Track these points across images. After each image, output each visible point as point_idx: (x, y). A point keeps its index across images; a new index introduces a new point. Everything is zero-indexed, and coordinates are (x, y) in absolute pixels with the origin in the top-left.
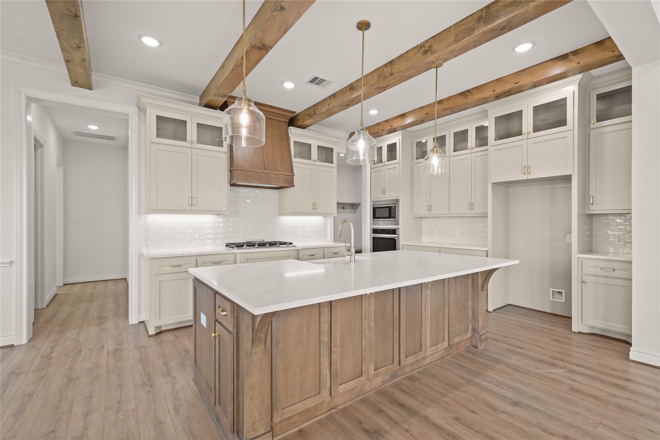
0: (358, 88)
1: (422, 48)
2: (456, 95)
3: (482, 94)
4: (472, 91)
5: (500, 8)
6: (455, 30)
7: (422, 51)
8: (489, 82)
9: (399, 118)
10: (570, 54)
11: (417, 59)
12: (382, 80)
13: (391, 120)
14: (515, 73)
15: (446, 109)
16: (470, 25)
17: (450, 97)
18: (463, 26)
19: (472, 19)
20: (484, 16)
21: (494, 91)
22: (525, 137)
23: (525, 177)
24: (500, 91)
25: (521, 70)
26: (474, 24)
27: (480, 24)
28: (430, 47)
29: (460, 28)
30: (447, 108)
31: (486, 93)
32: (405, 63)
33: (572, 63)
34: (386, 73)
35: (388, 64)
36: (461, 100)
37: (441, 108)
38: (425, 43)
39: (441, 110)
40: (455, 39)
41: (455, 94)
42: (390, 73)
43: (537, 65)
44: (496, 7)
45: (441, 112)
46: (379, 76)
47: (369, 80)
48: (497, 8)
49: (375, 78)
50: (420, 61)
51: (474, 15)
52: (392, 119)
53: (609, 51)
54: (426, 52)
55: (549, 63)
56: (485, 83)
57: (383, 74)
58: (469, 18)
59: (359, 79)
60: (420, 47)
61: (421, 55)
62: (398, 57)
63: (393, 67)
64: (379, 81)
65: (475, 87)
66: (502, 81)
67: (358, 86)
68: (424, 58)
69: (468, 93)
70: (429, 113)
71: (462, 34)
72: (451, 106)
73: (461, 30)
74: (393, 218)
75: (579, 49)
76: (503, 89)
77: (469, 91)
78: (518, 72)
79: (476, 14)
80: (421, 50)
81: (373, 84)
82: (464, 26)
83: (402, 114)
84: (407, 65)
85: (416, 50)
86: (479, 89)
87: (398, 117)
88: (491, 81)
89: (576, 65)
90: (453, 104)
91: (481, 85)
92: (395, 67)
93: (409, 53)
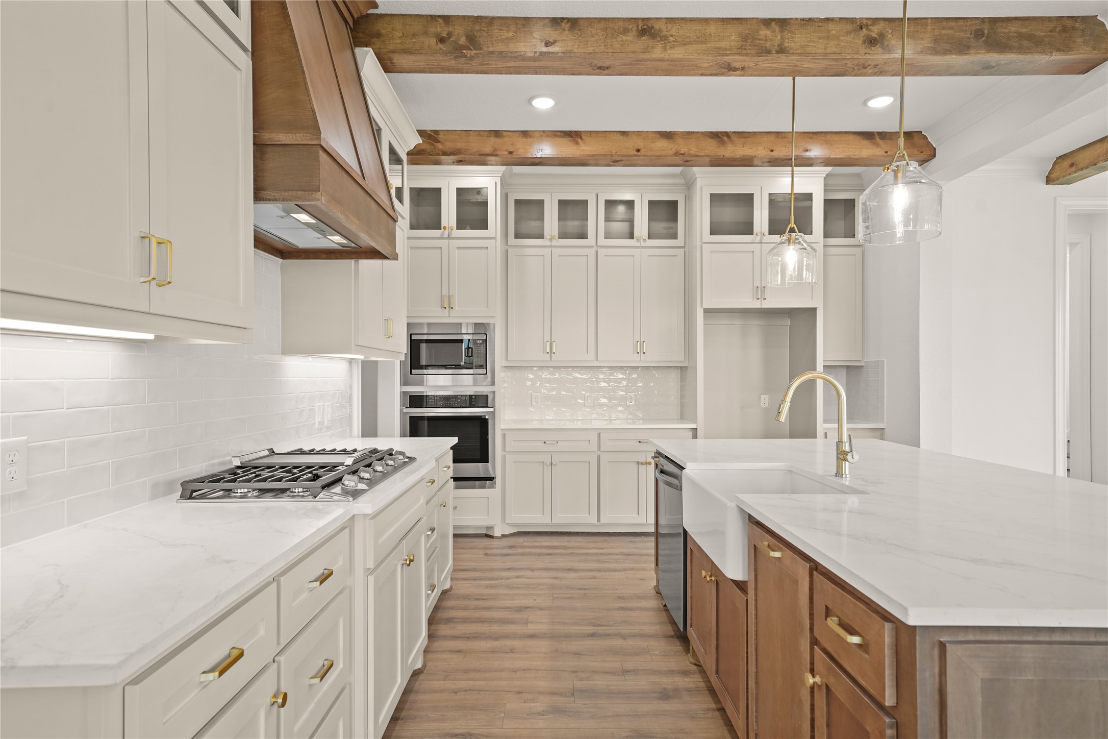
0: (672, 39)
1: (864, 30)
2: (702, 133)
3: (751, 149)
4: (733, 137)
5: (1011, 34)
6: (934, 29)
7: (863, 35)
8: (764, 132)
9: (561, 137)
10: (876, 134)
11: (850, 46)
12: (752, 51)
13: (537, 134)
14: (804, 132)
15: (682, 154)
16: (962, 35)
17: (689, 133)
18: (949, 31)
19: (966, 26)
20: (986, 32)
21: (772, 151)
22: (758, 239)
23: (757, 305)
24: (781, 154)
25: (813, 132)
26: (969, 38)
27: (978, 42)
28: (882, 35)
29: (944, 32)
30: (683, 152)
31: (758, 149)
32: (821, 41)
33: (879, 149)
34: (766, 40)
35: (773, 23)
36: (712, 148)
37: (672, 149)
38: (870, 23)
39: (671, 152)
40: (932, 45)
41: (700, 131)
42: (779, 46)
43: (836, 133)
44: (1006, 28)
45: (670, 156)
46: (745, 38)
47: (710, 35)
48: (1007, 31)
49: (733, 38)
50: (857, 53)
51: (969, 23)
52: (541, 133)
53: (918, 151)
54: (871, 42)
55: (851, 137)
56: (757, 131)
57: (757, 39)
58: (961, 23)
59: (677, 19)
60: (858, 24)
61: (860, 42)
62: (803, 19)
63: (786, 34)
64: (744, 51)
65: (738, 132)
66: (785, 138)
67: (672, 36)
68: (866, 52)
69: (725, 138)
70: (642, 151)
71: (947, 43)
72: (692, 152)
73: (945, 34)
74: (481, 367)
75: (886, 133)
76: (786, 153)
77: (727, 134)
78: (809, 133)
79: (973, 22)
80: (861, 32)
81: (726, 49)
82: (951, 32)
83: (570, 131)
84: (825, 49)
85: (849, 27)
86: (746, 138)
87: (559, 133)
88: (767, 132)
89: (882, 153)
90: (696, 149)
91: (749, 132)
92: (793, 37)
93: (831, 26)
